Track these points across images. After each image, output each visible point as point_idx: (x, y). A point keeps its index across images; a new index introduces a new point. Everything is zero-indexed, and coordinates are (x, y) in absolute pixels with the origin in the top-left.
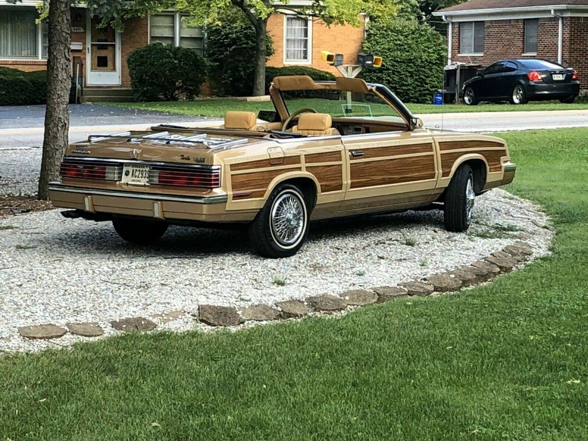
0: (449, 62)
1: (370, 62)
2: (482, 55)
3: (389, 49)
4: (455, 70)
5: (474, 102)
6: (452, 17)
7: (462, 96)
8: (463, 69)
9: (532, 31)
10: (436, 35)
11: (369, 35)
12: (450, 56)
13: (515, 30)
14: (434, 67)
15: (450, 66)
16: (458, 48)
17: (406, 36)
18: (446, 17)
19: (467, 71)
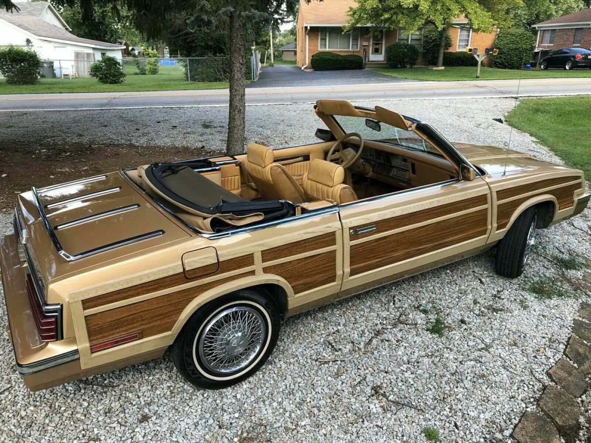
0: (536, 49)
1: (491, 52)
2: (552, 45)
3: (507, 43)
4: (538, 52)
5: (546, 69)
6: (540, 27)
7: (540, 64)
8: (543, 52)
9: (579, 34)
10: (531, 36)
11: (499, 37)
12: (537, 46)
13: (570, 34)
14: (528, 51)
15: (536, 50)
16: (541, 42)
17: (516, 37)
18: (538, 27)
19: (544, 53)
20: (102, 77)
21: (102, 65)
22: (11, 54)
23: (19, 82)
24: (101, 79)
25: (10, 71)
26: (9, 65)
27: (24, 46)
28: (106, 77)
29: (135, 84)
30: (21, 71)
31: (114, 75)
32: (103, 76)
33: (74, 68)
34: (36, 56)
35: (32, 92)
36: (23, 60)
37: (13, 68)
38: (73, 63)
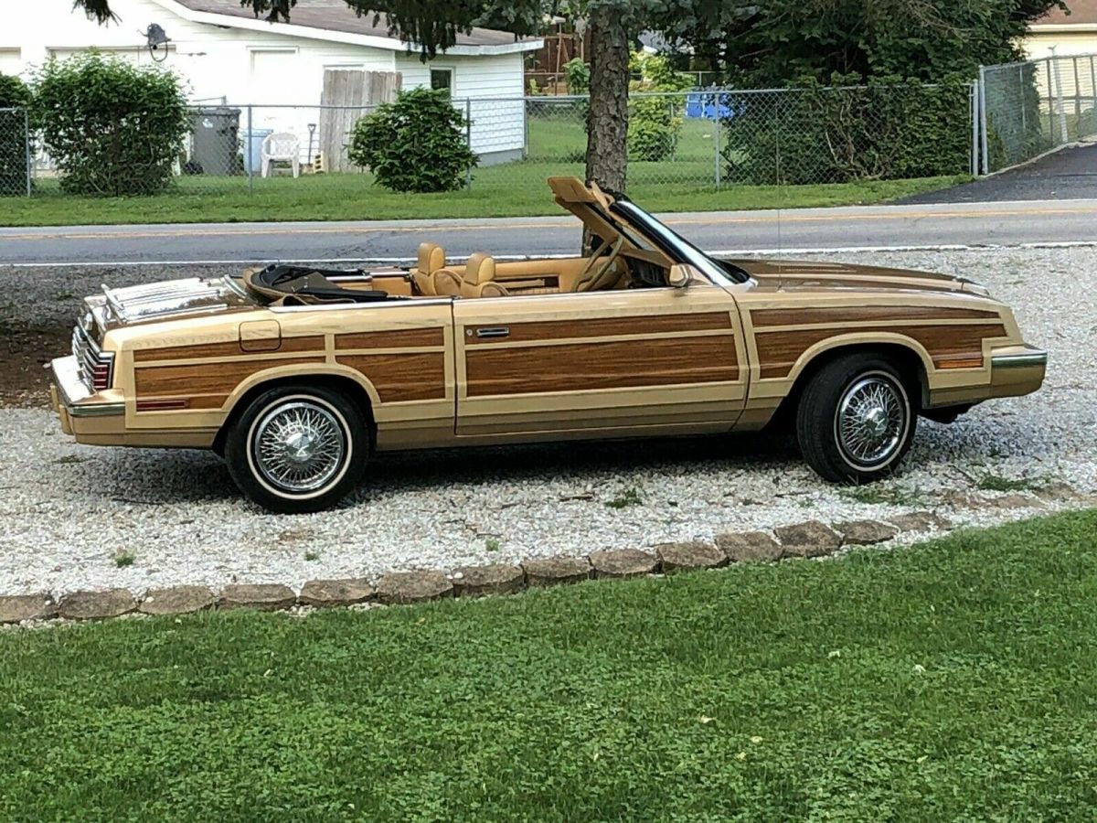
20: (392, 164)
21: (394, 120)
22: (90, 85)
23: (104, 188)
24: (385, 172)
25: (79, 145)
26: (80, 123)
27: (138, 50)
28: (407, 167)
29: (501, 193)
30: (115, 147)
31: (435, 158)
32: (397, 162)
33: (316, 137)
34: (174, 92)
35: (142, 218)
36: (126, 107)
37: (90, 133)
38: (315, 116)
